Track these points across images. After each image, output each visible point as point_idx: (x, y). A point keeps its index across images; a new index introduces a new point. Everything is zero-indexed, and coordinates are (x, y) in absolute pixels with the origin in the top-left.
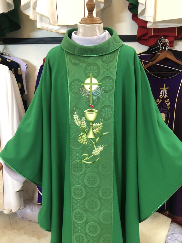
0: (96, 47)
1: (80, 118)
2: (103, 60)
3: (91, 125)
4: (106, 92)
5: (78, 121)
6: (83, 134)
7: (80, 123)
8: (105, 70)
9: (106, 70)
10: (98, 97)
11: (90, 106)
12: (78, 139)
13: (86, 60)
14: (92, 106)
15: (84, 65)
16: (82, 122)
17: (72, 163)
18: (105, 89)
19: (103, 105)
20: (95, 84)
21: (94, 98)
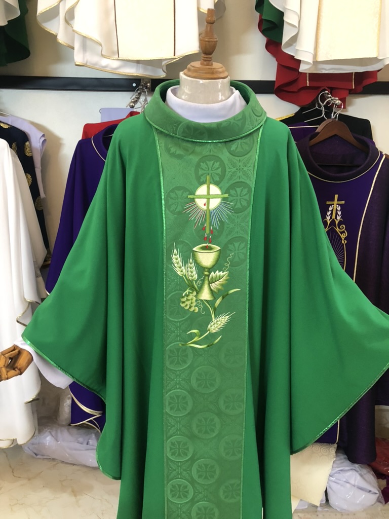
0: (219, 124)
1: (185, 262)
2: (232, 149)
3: (206, 275)
4: (237, 211)
5: (180, 267)
6: (191, 291)
7: (184, 271)
8: (235, 169)
9: (237, 169)
10: (221, 221)
11: (205, 239)
12: (180, 301)
13: (198, 149)
14: (210, 239)
15: (195, 159)
16: (189, 269)
17: (168, 348)
18: (235, 205)
19: (230, 237)
20: (215, 197)
21: (214, 222)
